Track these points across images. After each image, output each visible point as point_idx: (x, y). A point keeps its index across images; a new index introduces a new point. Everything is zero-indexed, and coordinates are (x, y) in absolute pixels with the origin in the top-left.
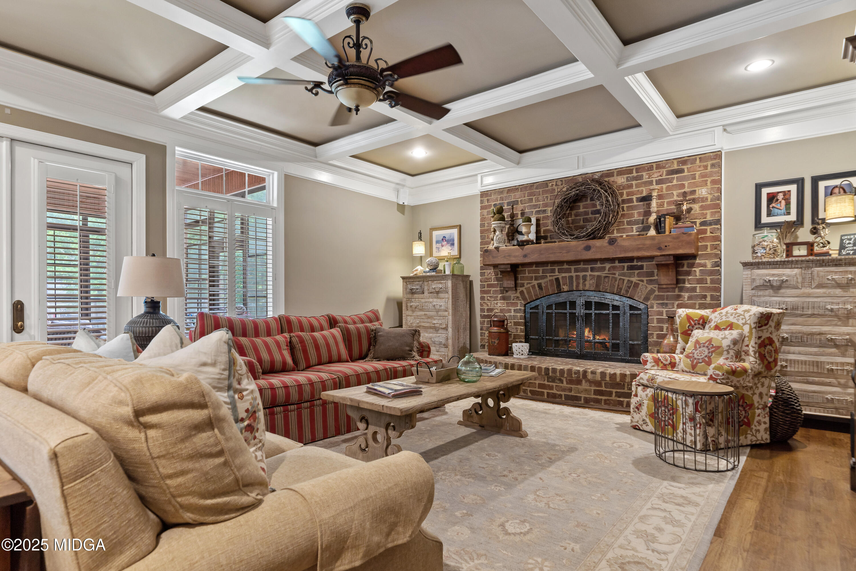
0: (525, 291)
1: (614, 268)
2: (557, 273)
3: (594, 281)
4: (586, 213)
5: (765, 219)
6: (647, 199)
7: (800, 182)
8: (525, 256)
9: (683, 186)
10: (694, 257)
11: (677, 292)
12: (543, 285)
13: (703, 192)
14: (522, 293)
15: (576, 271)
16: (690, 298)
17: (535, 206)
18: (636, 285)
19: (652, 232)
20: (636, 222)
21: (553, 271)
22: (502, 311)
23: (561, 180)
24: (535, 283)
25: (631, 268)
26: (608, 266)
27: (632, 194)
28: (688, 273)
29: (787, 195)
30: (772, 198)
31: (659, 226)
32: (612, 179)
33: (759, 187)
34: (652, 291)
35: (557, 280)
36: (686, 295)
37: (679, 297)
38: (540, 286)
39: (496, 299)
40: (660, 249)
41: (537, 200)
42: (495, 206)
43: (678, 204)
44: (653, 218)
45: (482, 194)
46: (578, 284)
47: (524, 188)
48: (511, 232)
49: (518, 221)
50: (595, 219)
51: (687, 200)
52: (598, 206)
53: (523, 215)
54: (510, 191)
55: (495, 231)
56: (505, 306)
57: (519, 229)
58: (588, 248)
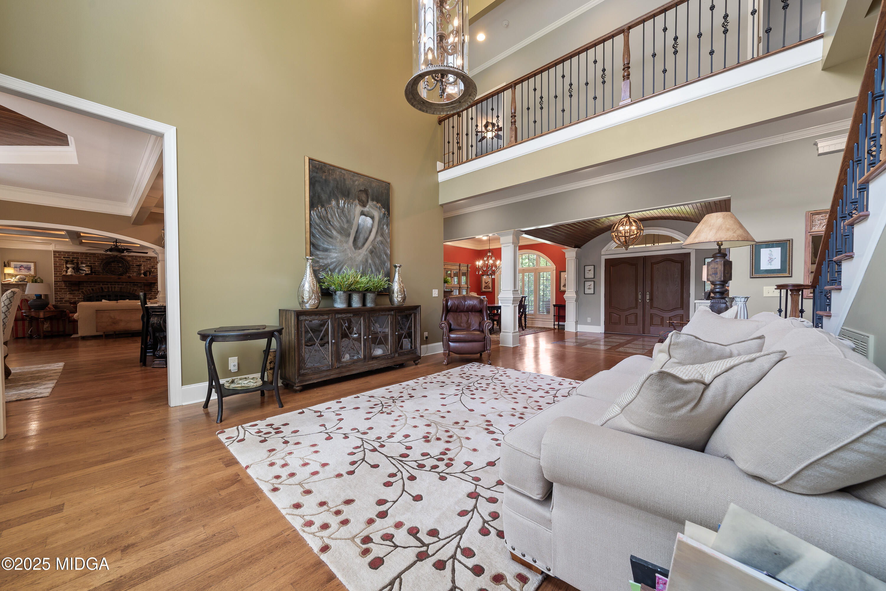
0: (84, 291)
1: (128, 285)
2: (101, 285)
4: (115, 267)
6: (139, 266)
8: (88, 279)
9: (151, 264)
10: (155, 283)
11: (150, 292)
12: (94, 289)
14: (82, 292)
15: (103, 285)
17: (89, 261)
18: (136, 290)
19: (143, 276)
20: (135, 272)
21: (100, 284)
22: (69, 298)
23: (103, 254)
24: (90, 288)
25: (133, 285)
26: (125, 284)
27: (134, 263)
28: (154, 287)
31: (145, 274)
32: (125, 258)
35: (102, 288)
36: (153, 293)
37: (151, 293)
38: (93, 290)
39: (66, 294)
40: (146, 281)
41: (90, 259)
42: (63, 257)
43: (149, 268)
44: (142, 272)
45: (55, 252)
46: (112, 289)
47: (82, 254)
48: (77, 269)
49: (80, 265)
50: (119, 269)
51: (153, 268)
52: (120, 265)
53: (82, 263)
54: (73, 253)
55: (68, 268)
56: (72, 297)
57: (81, 268)
58: (119, 278)
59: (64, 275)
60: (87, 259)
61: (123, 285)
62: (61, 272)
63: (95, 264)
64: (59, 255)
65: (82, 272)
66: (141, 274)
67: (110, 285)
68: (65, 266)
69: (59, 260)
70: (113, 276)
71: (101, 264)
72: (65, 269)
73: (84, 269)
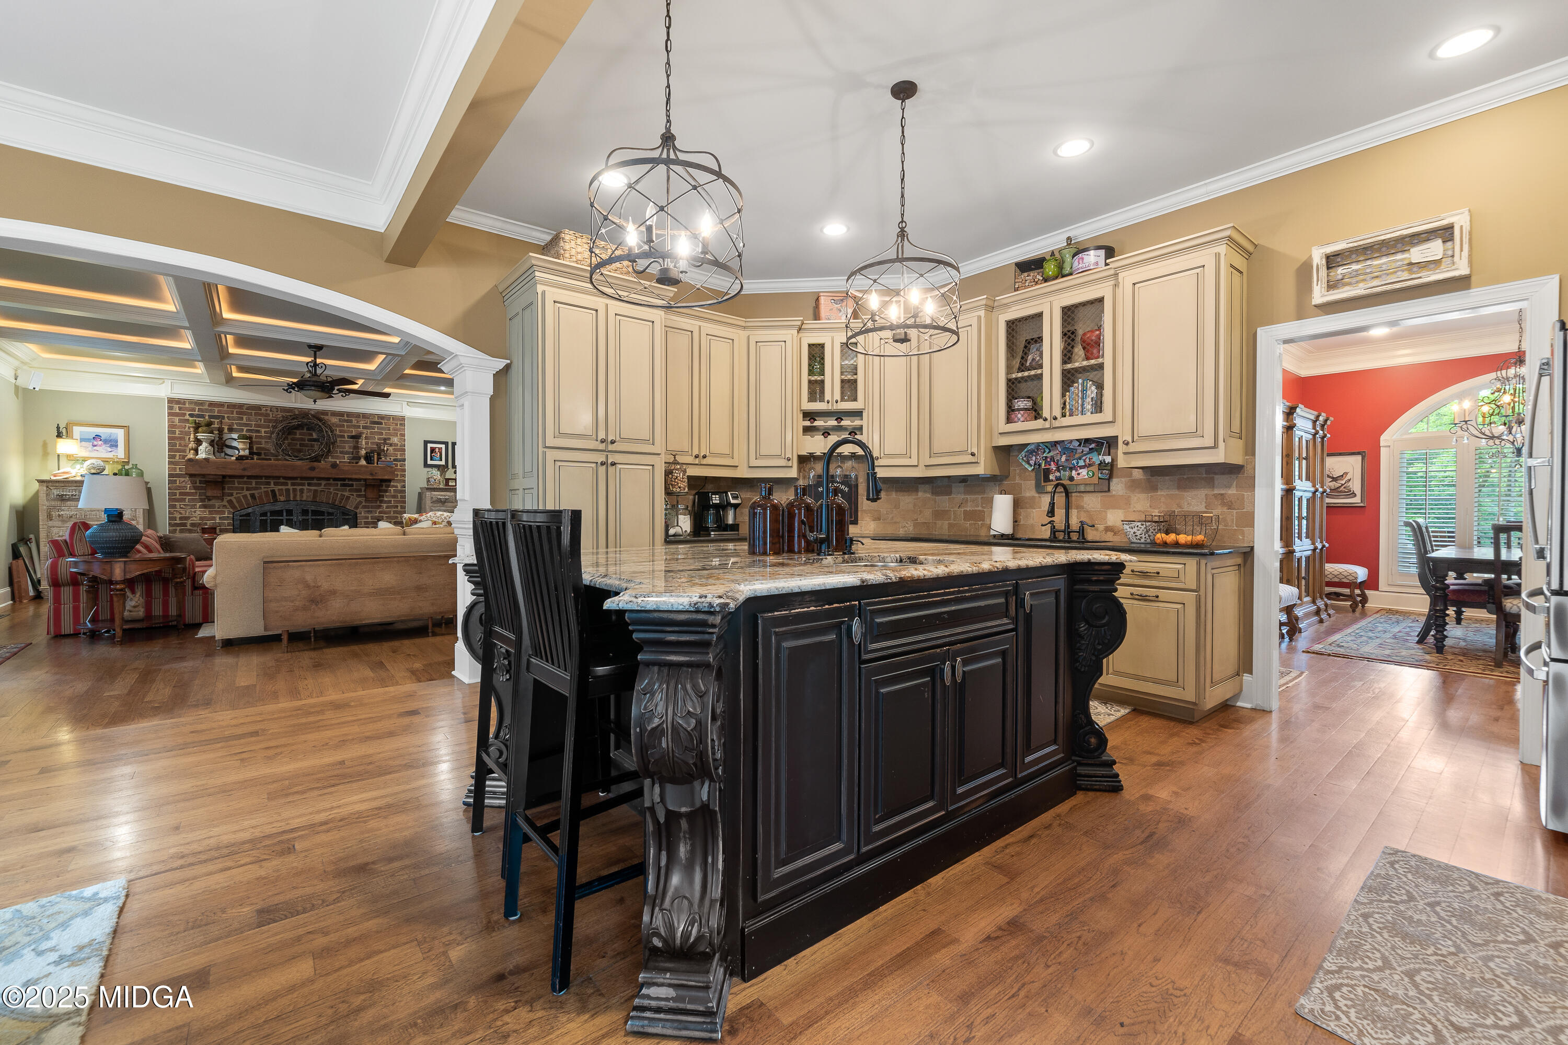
0: (234, 501)
1: (330, 485)
2: (272, 485)
3: (311, 494)
4: (303, 440)
5: (429, 462)
6: (357, 437)
7: (446, 443)
8: (244, 469)
10: (390, 481)
11: (378, 503)
12: (257, 495)
13: (395, 440)
14: (230, 502)
15: (275, 484)
16: (387, 507)
17: (246, 425)
18: (348, 498)
19: (363, 462)
20: (347, 453)
21: (269, 483)
22: (201, 518)
23: (277, 408)
24: (248, 493)
25: (343, 485)
26: (323, 483)
27: (344, 431)
28: (386, 491)
29: (440, 449)
30: (433, 450)
31: (368, 458)
32: (326, 417)
33: (426, 443)
34: (360, 502)
35: (273, 491)
36: (385, 505)
37: (380, 507)
38: (253, 496)
39: (194, 507)
40: (372, 474)
41: (249, 420)
42: (191, 415)
43: (378, 445)
44: (363, 452)
45: (171, 401)
46: (295, 496)
47: (232, 406)
48: (219, 445)
49: (226, 436)
50: (312, 446)
51: (385, 443)
52: (315, 436)
53: (231, 430)
54: (212, 404)
55: (199, 442)
56: (206, 514)
57: (228, 443)
58: (313, 469)
59: (190, 460)
60: (242, 419)
61: (320, 485)
62: (184, 451)
63: (258, 431)
64: (180, 409)
65: (229, 451)
66: (359, 458)
67: (293, 484)
68: (192, 436)
69: (180, 421)
70: (299, 463)
71: (272, 433)
72: (192, 445)
73: (235, 444)
